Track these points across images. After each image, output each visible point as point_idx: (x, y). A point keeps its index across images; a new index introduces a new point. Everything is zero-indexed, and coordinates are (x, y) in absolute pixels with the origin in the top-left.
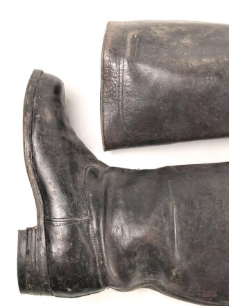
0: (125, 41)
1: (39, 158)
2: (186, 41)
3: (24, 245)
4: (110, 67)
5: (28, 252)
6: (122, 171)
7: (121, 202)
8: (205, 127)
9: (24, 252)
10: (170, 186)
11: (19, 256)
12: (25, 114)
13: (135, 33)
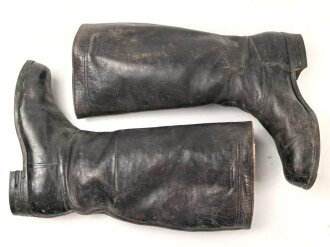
0: (88, 41)
1: (25, 123)
2: (134, 40)
3: (13, 181)
4: (78, 59)
5: (16, 186)
6: (87, 132)
7: (81, 154)
8: (146, 103)
9: (13, 185)
10: (116, 143)
11: (10, 188)
12: (16, 93)
13: (96, 35)
